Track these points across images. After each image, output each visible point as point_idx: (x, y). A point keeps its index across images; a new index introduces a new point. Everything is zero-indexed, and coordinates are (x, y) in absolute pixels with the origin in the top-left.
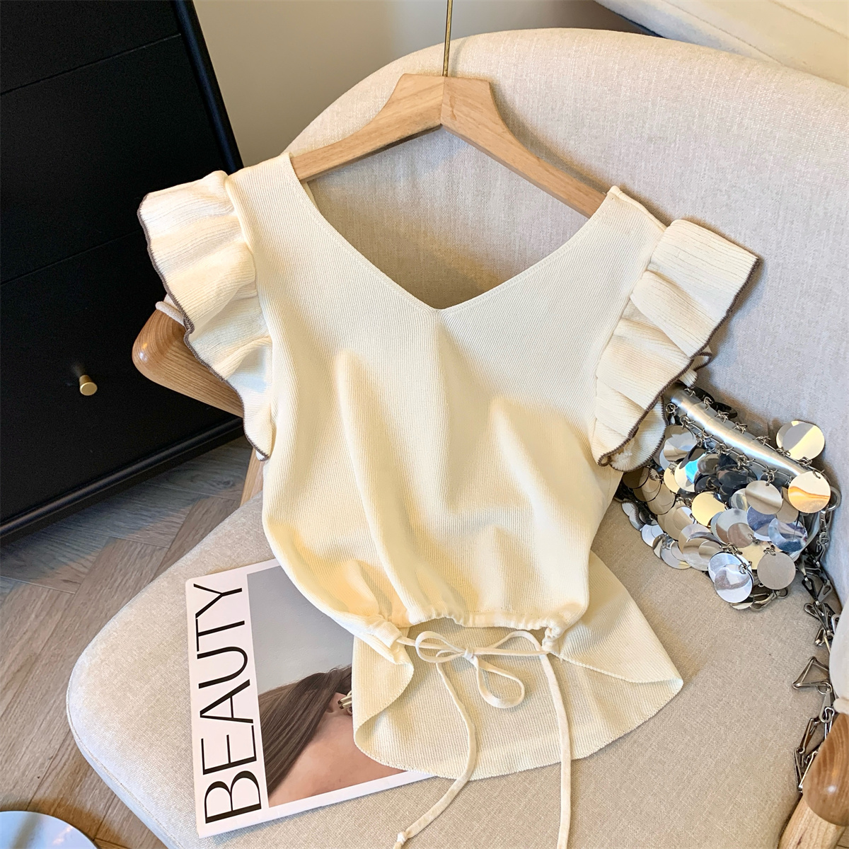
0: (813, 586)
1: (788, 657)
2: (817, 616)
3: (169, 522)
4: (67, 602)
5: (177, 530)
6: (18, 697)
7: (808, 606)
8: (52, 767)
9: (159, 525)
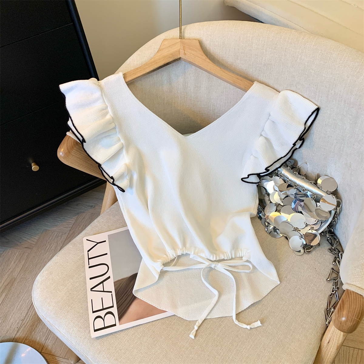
0: (331, 241)
1: (322, 270)
2: (333, 253)
3: (68, 222)
4: (27, 256)
5: (72, 226)
6: (7, 296)
7: (330, 249)
8: (23, 324)
9: (64, 224)
